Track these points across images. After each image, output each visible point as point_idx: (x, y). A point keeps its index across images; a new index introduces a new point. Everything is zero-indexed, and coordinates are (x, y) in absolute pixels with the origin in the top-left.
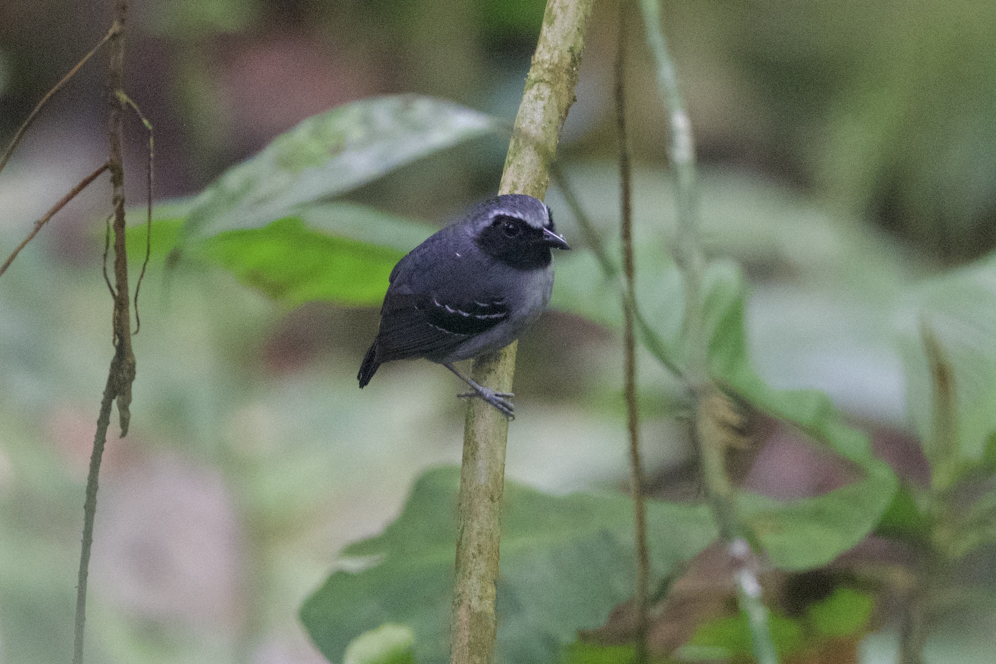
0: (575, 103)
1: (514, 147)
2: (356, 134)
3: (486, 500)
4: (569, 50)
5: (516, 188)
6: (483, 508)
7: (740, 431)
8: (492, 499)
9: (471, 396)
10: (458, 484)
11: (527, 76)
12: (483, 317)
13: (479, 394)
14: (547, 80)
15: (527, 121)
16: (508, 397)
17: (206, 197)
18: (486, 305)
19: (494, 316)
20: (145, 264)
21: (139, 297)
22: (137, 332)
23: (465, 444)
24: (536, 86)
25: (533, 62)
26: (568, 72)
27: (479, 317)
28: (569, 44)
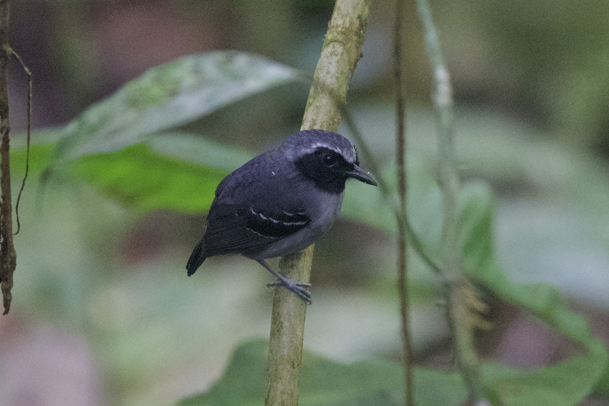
0: (361, 59)
1: (314, 92)
2: (189, 80)
3: (289, 367)
4: (357, 17)
5: (315, 124)
6: (286, 372)
7: (485, 316)
8: (293, 365)
9: (278, 285)
10: (267, 352)
11: (325, 37)
12: (289, 224)
13: (284, 284)
14: (340, 40)
15: (325, 72)
16: (306, 286)
17: (72, 127)
18: (291, 215)
19: (297, 224)
20: (24, 180)
21: (19, 205)
22: (17, 233)
23: (272, 323)
24: (331, 45)
25: (329, 26)
26: (358, 34)
27: (286, 224)
28: (358, 12)
